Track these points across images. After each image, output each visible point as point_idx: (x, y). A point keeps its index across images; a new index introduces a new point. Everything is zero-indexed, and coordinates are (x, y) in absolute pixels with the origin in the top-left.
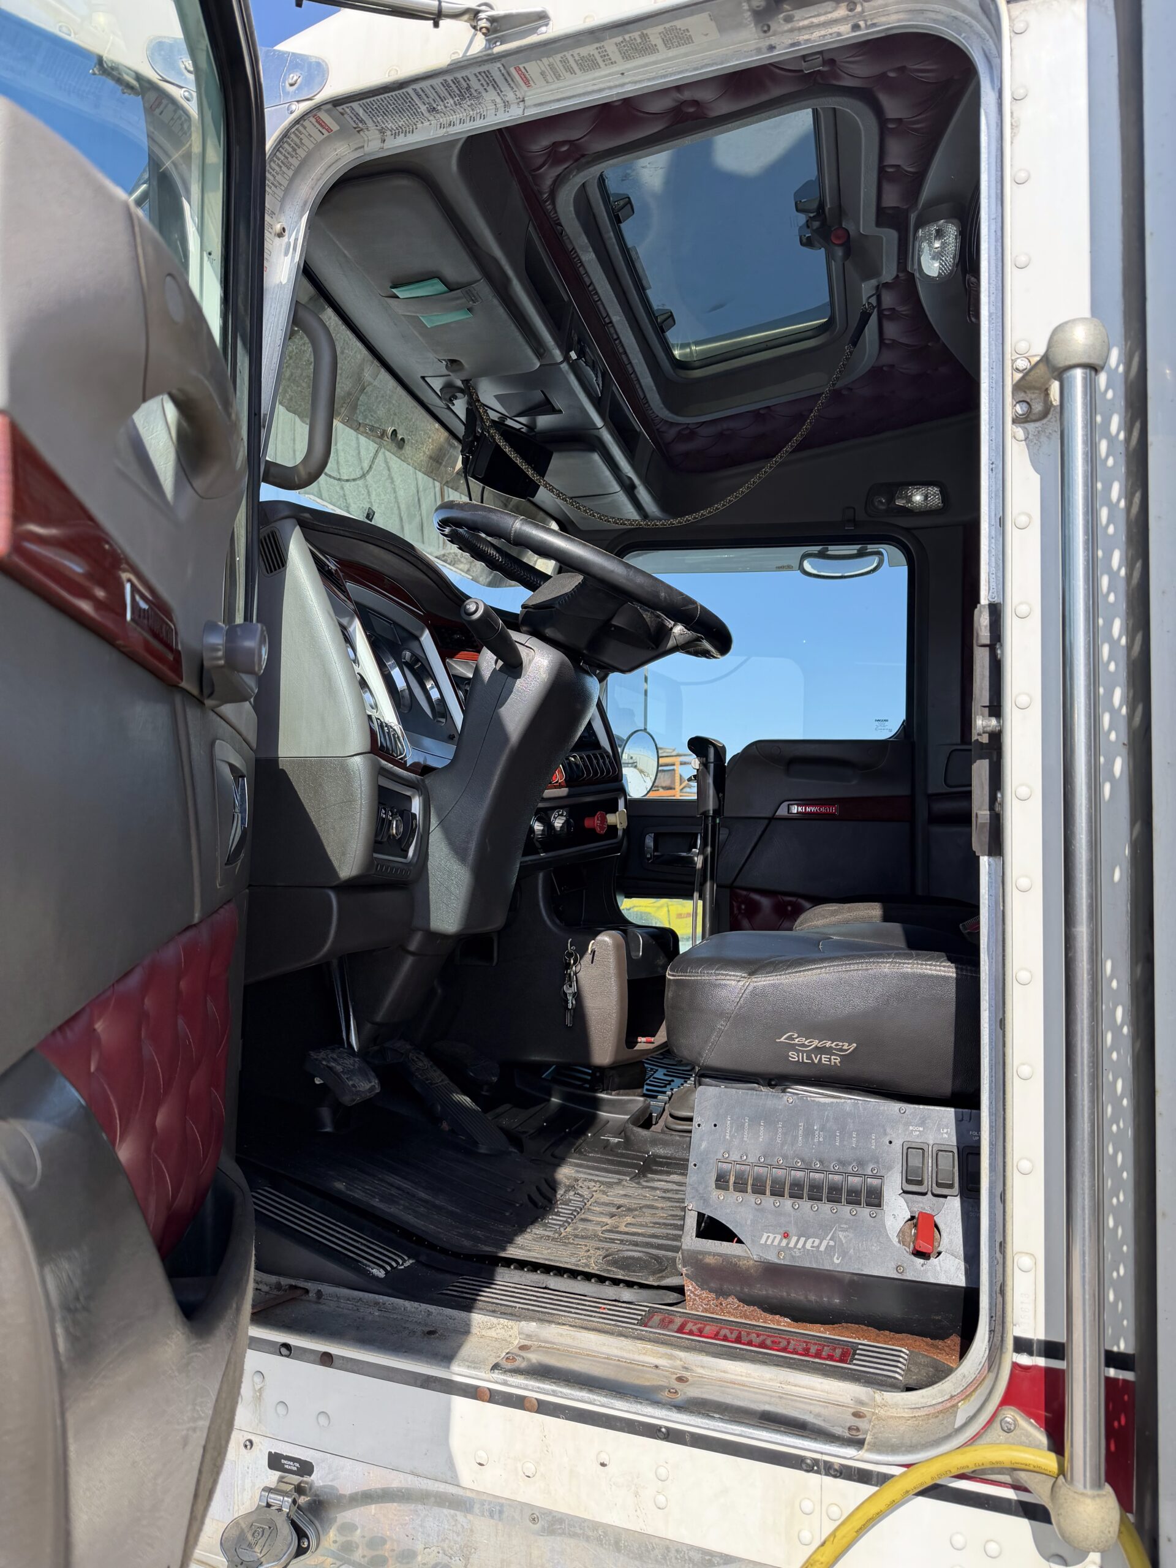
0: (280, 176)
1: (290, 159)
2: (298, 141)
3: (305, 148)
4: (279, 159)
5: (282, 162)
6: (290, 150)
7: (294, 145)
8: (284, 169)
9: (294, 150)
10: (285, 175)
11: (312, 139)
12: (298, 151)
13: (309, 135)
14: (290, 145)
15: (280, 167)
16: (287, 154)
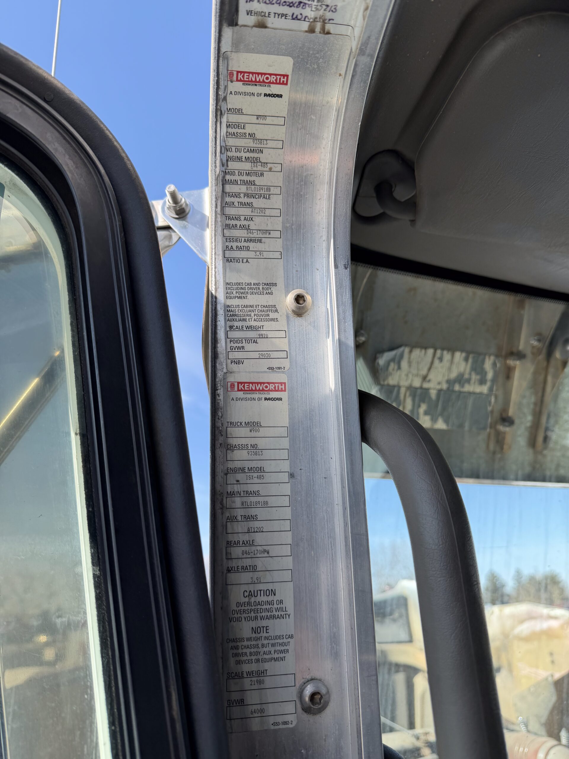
0: (257, 220)
1: (259, 181)
2: (249, 143)
3: (271, 144)
4: (237, 195)
5: (247, 195)
6: (247, 166)
7: (248, 155)
8: (258, 203)
9: (255, 161)
10: (268, 212)
11: (269, 120)
12: (263, 157)
13: (258, 117)
14: (239, 159)
15: (250, 205)
16: (245, 178)
